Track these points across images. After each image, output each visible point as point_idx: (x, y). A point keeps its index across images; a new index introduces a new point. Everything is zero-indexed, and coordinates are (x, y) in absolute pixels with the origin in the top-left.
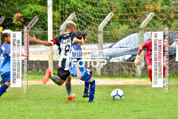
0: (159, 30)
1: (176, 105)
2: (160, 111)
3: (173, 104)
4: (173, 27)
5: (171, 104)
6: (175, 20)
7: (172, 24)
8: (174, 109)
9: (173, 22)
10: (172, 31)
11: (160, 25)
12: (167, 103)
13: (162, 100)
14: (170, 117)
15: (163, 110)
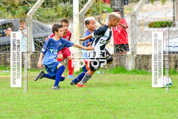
0: (2, 18)
1: (21, 99)
2: (2, 106)
3: (17, 98)
4: (17, 14)
5: (15, 98)
6: (19, 7)
7: (17, 12)
8: (18, 104)
9: (17, 9)
10: (16, 19)
11: (3, 13)
12: (10, 98)
13: (5, 93)
14: (13, 113)
15: (5, 105)
